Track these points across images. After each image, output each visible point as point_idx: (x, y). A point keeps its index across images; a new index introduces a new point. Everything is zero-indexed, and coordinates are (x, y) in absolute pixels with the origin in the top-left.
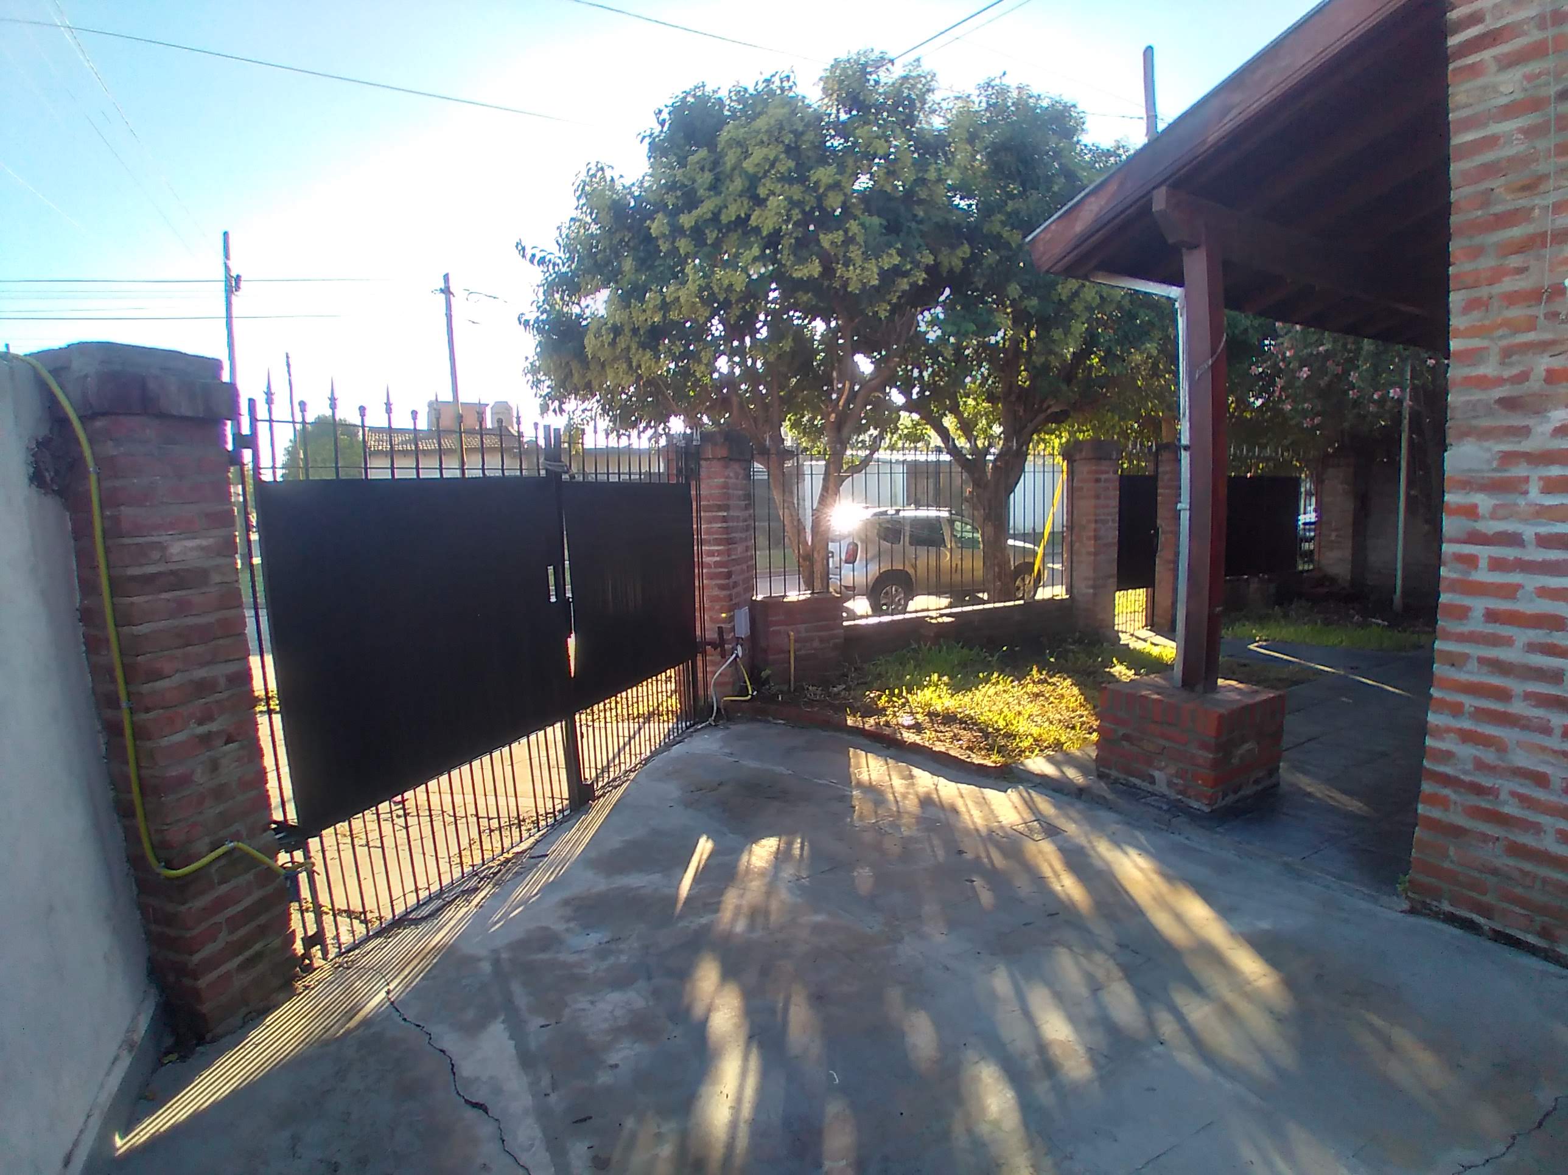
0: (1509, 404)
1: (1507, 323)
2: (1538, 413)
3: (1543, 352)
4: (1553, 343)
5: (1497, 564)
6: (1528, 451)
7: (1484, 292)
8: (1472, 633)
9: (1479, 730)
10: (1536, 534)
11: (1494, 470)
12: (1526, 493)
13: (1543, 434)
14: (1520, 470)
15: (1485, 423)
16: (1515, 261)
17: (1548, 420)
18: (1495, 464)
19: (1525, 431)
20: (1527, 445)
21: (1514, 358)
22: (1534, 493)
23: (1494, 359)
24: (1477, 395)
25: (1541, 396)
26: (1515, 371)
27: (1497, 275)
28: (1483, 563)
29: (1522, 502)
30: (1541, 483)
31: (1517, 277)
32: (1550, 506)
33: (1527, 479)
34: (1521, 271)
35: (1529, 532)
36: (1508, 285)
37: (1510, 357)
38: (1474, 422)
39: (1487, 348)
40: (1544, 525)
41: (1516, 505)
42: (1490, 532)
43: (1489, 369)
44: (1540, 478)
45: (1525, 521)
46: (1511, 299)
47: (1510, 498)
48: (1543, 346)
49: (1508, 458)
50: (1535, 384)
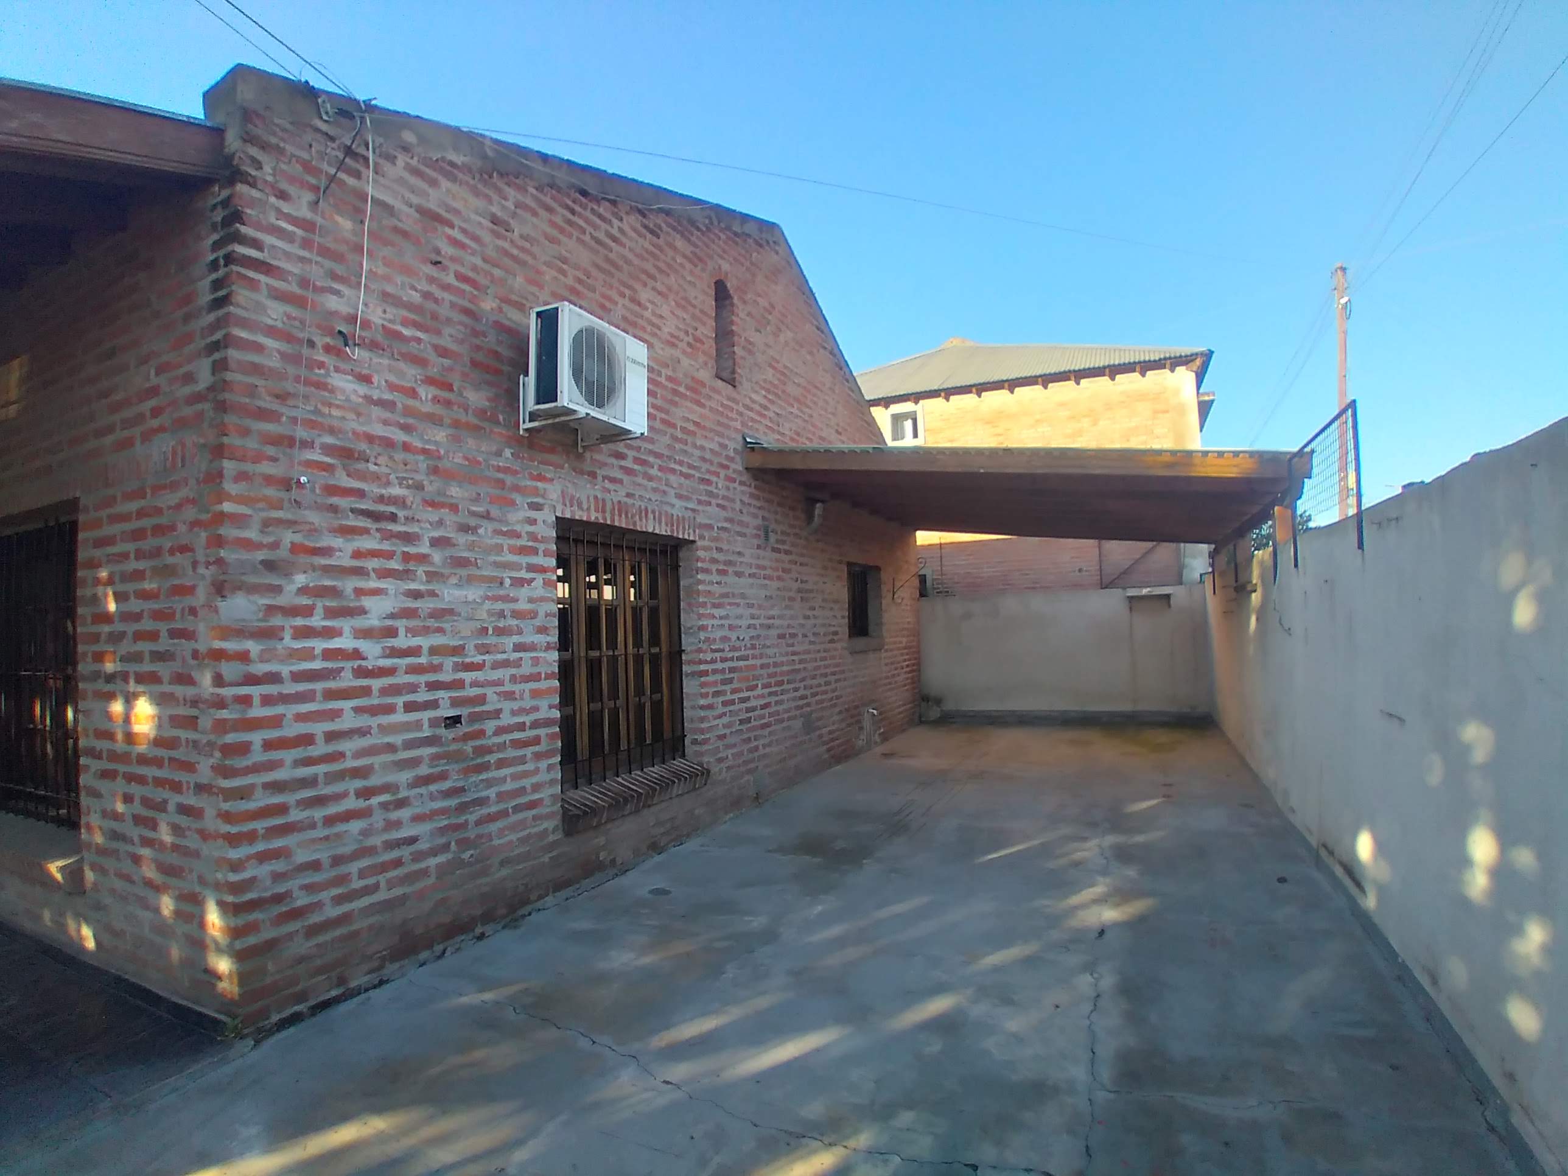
0: (270, 566)
1: (265, 499)
2: (286, 575)
3: (289, 528)
4: (295, 523)
5: (267, 700)
6: (282, 605)
7: (249, 467)
8: (254, 764)
9: (271, 847)
10: (291, 672)
11: (259, 620)
12: (282, 639)
13: (290, 592)
14: (277, 621)
15: (252, 579)
16: (271, 451)
17: (293, 582)
18: (261, 615)
19: (277, 590)
20: (281, 601)
21: (270, 529)
22: (288, 641)
23: (256, 524)
24: (244, 555)
25: (289, 562)
26: (271, 539)
27: (258, 458)
28: (256, 701)
29: (279, 646)
30: (292, 631)
31: (271, 463)
32: (297, 649)
33: (283, 628)
34: (274, 460)
35: (285, 670)
36: (266, 468)
37: (268, 527)
38: (244, 578)
39: (250, 516)
40: (293, 664)
41: (275, 649)
42: (260, 674)
43: (252, 534)
44: (291, 627)
45: (282, 661)
46: (269, 480)
47: (271, 643)
48: (290, 524)
49: (271, 610)
50: (283, 553)
